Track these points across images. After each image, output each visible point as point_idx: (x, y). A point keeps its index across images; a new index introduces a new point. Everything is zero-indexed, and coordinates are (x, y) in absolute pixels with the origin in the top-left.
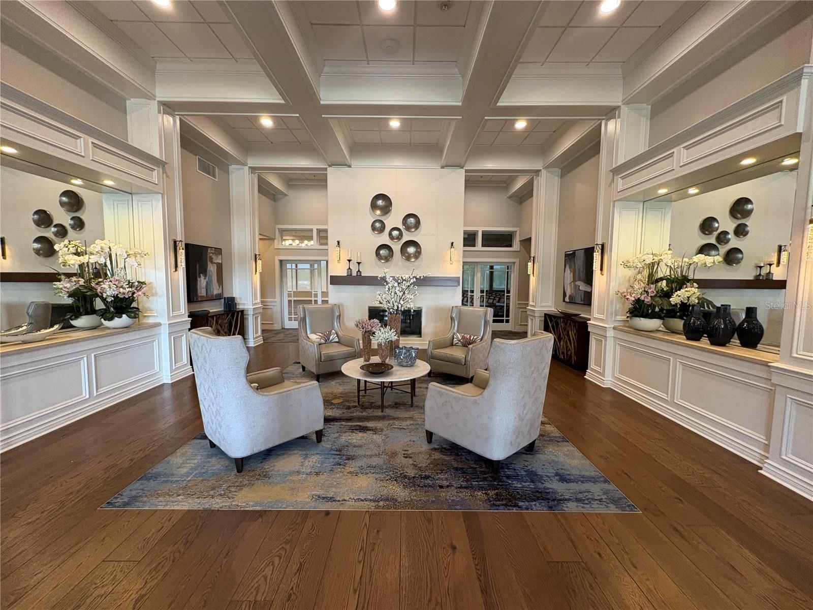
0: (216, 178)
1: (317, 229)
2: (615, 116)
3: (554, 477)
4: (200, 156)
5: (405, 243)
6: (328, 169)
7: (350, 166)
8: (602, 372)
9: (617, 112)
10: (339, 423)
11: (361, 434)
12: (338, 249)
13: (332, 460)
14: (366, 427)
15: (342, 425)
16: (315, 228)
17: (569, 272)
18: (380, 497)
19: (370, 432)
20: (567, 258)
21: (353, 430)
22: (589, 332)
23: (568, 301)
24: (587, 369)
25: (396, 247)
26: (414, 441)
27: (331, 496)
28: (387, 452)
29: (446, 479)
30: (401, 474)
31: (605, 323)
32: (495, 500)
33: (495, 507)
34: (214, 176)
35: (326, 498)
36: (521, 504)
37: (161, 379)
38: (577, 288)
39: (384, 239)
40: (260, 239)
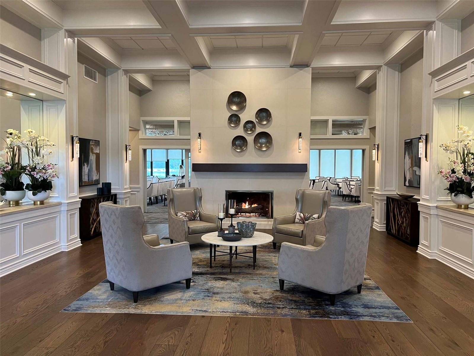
0: (97, 81)
1: (177, 120)
2: (432, 29)
3: (360, 306)
4: (86, 65)
5: (257, 134)
6: (190, 70)
7: (209, 68)
8: (429, 246)
9: (433, 25)
10: (206, 276)
11: (222, 282)
12: (199, 140)
13: (203, 294)
14: (226, 278)
15: (207, 277)
16: (176, 119)
17: (408, 158)
18: (237, 311)
19: (229, 281)
20: (406, 146)
21: (216, 279)
22: (419, 211)
23: (408, 185)
24: (419, 245)
25: (250, 139)
26: (261, 286)
27: (205, 310)
28: (242, 291)
29: (283, 305)
30: (251, 302)
31: (429, 203)
32: (314, 314)
33: (313, 317)
34: (95, 80)
35: (202, 311)
36: (331, 316)
37: (60, 247)
38: (415, 174)
39: (240, 131)
40: (130, 130)
